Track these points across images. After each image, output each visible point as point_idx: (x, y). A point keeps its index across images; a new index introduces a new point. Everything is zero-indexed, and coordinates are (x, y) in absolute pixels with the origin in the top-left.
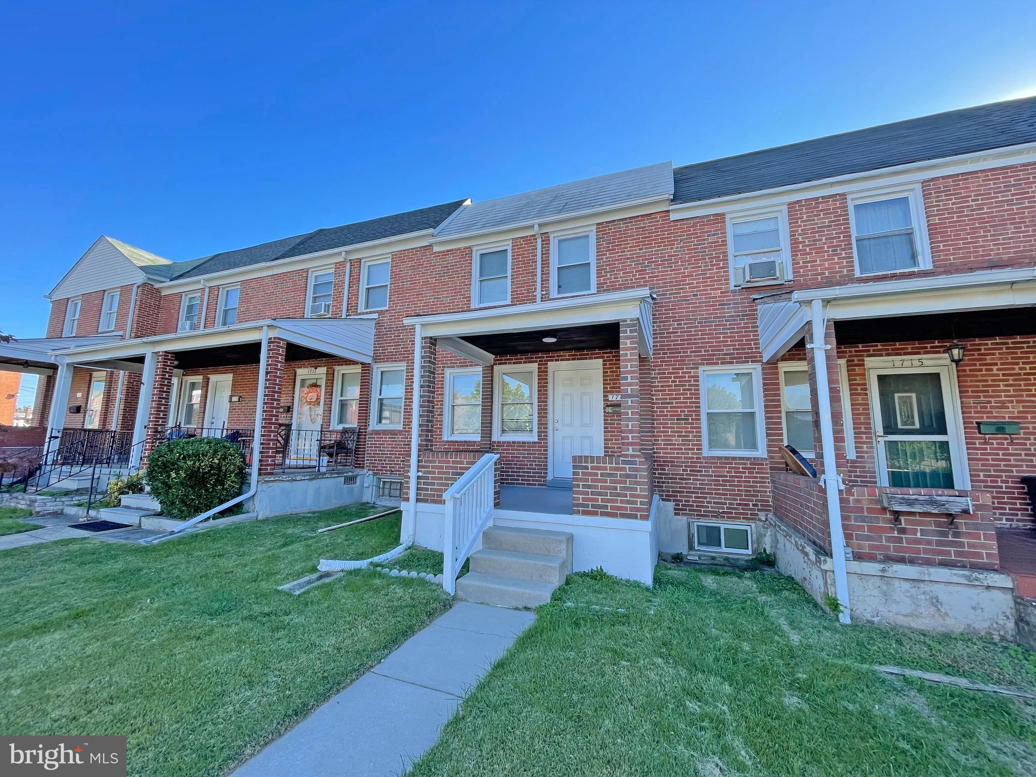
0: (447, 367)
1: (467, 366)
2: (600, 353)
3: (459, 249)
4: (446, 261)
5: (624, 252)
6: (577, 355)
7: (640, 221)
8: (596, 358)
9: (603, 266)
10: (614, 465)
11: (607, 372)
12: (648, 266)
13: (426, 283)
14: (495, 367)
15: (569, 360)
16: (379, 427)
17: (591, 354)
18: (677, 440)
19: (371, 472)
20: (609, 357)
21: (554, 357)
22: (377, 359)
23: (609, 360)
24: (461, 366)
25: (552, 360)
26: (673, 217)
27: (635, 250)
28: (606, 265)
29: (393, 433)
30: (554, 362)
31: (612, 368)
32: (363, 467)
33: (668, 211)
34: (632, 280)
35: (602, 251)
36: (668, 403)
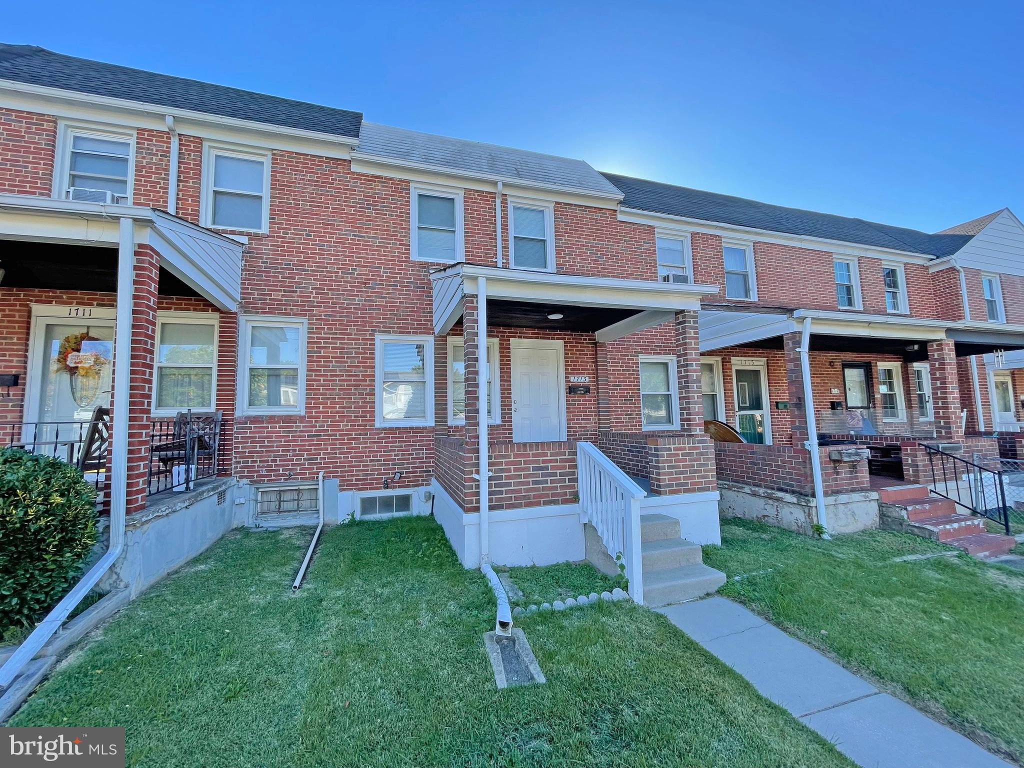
0: (379, 331)
1: (409, 333)
2: (561, 335)
3: (391, 179)
4: (372, 189)
5: (580, 238)
6: (539, 334)
7: (593, 212)
8: (558, 339)
9: (562, 247)
10: (691, 445)
11: (568, 354)
12: (600, 258)
13: (338, 211)
14: (449, 338)
15: (532, 338)
16: (254, 412)
17: (554, 335)
18: (625, 419)
19: (245, 481)
20: (570, 339)
21: (517, 333)
22: (248, 307)
23: (570, 343)
24: (400, 332)
25: (515, 337)
26: (620, 217)
27: (589, 239)
28: (565, 247)
29: (288, 419)
30: (517, 340)
31: (573, 350)
32: (231, 474)
33: (616, 211)
34: (587, 267)
35: (560, 232)
36: (618, 386)
